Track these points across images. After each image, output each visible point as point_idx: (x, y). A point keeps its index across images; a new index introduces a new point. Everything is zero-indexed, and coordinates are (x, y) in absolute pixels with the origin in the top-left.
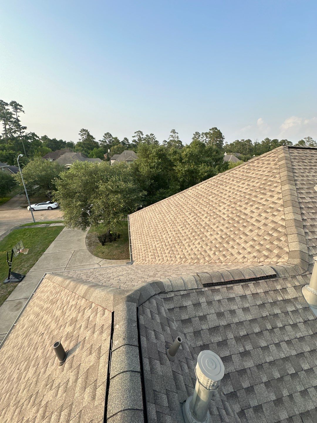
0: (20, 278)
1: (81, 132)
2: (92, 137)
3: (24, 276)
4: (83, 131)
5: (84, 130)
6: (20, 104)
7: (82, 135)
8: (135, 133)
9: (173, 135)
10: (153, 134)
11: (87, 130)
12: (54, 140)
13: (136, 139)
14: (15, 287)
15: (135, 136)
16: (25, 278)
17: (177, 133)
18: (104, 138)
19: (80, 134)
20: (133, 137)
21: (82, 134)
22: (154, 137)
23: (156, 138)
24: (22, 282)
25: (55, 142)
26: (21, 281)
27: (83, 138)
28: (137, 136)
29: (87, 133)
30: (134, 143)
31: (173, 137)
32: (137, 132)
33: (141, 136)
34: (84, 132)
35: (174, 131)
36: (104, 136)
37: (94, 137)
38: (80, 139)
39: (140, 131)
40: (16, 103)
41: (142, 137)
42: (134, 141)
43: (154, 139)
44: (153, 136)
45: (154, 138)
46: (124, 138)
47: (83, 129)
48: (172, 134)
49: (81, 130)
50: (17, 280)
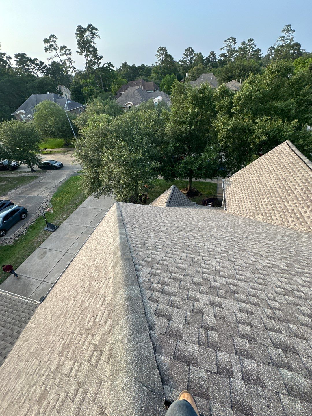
0: (54, 228)
1: (158, 52)
2: (170, 56)
3: (58, 227)
4: (160, 50)
5: (162, 49)
6: (95, 27)
7: (160, 56)
8: (225, 41)
9: (284, 37)
10: (253, 40)
11: (165, 48)
12: (133, 66)
13: (225, 51)
14: (49, 235)
15: (224, 47)
16: (58, 229)
17: (294, 31)
18: (184, 56)
19: (157, 55)
20: (221, 49)
21: (159, 54)
22: (252, 44)
23: (255, 46)
24: (55, 233)
25: (133, 70)
26: (54, 231)
27: (160, 59)
28: (227, 47)
29: (164, 52)
30: (222, 58)
31: (284, 40)
32: (229, 39)
33: (233, 46)
34: (161, 52)
35: (288, 29)
36: (184, 54)
37: (173, 57)
38: (157, 63)
39: (233, 38)
40: (92, 26)
41: (235, 47)
42: (223, 55)
43: (253, 48)
44: (253, 42)
45: (253, 46)
46: (211, 52)
47: (161, 47)
48: (283, 34)
49: (159, 48)
50: (52, 230)
